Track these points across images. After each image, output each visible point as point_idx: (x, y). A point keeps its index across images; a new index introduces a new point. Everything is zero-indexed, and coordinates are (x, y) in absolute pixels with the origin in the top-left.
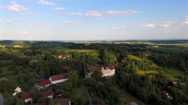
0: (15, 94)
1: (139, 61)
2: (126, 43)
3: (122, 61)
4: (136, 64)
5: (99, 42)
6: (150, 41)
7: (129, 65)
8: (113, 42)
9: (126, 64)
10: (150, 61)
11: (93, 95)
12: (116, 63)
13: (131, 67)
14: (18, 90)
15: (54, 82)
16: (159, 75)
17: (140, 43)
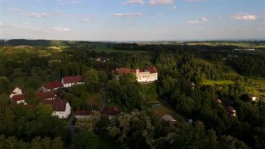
0: (11, 96)
1: (208, 67)
2: (205, 44)
3: (183, 66)
4: (203, 70)
5: (164, 43)
6: (245, 42)
7: (192, 72)
8: (185, 43)
9: (188, 71)
10: (225, 66)
11: (109, 101)
12: (174, 68)
13: (195, 74)
14: (18, 91)
15: (67, 86)
16: (233, 86)
17: (227, 44)
